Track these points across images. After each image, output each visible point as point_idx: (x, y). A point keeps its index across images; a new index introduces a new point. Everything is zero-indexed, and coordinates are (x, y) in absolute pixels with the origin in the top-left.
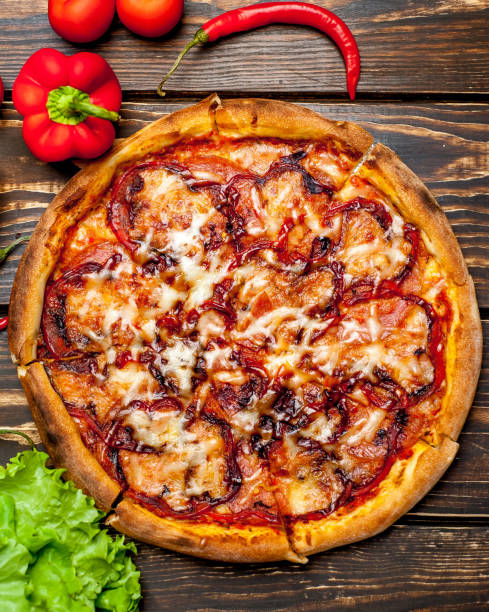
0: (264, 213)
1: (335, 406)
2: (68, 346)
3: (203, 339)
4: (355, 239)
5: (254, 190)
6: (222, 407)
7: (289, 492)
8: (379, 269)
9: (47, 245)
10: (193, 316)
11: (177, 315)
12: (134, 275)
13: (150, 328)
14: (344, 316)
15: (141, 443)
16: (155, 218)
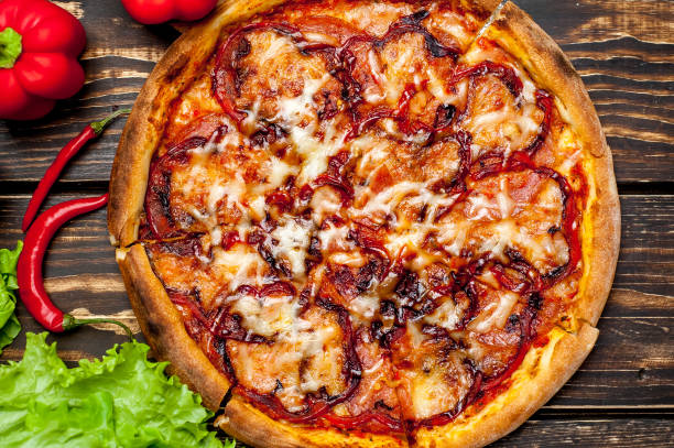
0: (383, 77)
1: (463, 289)
2: (171, 226)
3: (317, 216)
4: (483, 106)
5: (371, 54)
6: (338, 292)
7: (413, 388)
8: (509, 139)
9: (151, 120)
10: (306, 192)
11: (289, 191)
12: (241, 147)
13: (259, 205)
14: (471, 191)
15: (250, 332)
16: (263, 85)
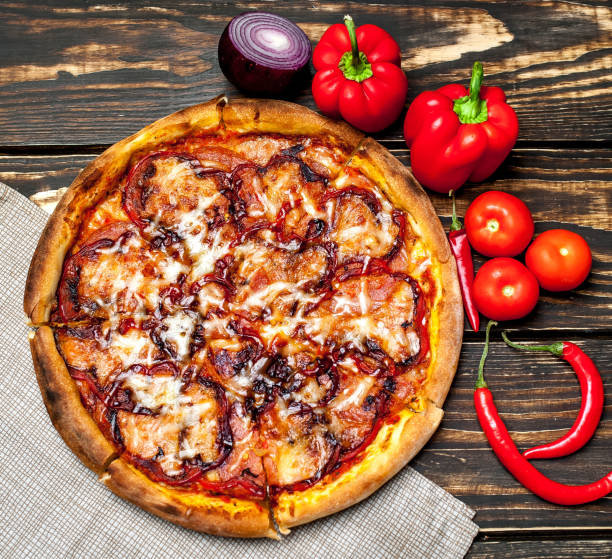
0: (264, 196)
1: (326, 372)
2: (77, 311)
3: (203, 306)
4: (348, 222)
5: (255, 178)
6: (218, 372)
7: (278, 458)
8: (369, 248)
9: (66, 220)
10: (195, 288)
11: (180, 286)
13: (154, 299)
15: (140, 405)
16: (165, 202)
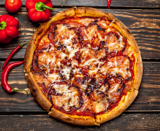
0: (88, 35)
1: (107, 83)
2: (38, 68)
3: (73, 66)
4: (111, 42)
5: (85, 30)
6: (78, 84)
7: (95, 106)
8: (117, 49)
9: (34, 43)
10: (70, 61)
11: (66, 60)
12: (55, 50)
13: (59, 64)
14: (109, 60)
15: (57, 93)
16: (60, 36)
